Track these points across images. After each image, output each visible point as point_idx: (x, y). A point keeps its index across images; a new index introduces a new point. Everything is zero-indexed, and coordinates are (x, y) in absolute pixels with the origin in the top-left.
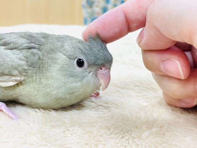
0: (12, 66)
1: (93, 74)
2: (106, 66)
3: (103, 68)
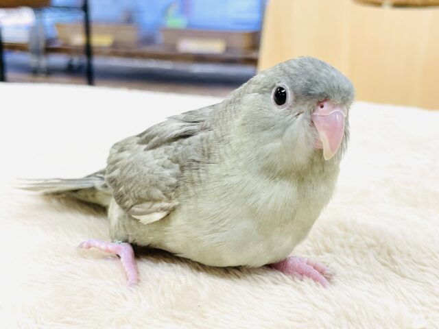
1: (304, 118)
2: (332, 100)
3: (325, 104)
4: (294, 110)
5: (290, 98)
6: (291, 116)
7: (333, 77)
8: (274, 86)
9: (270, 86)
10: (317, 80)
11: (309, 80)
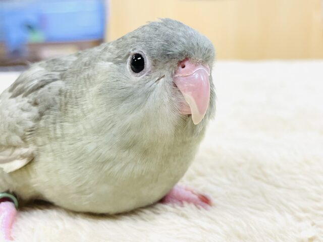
2: (192, 58)
3: (187, 64)
4: (153, 75)
5: (148, 63)
6: (151, 82)
7: (191, 36)
8: (128, 55)
9: (125, 56)
10: (175, 40)
11: (167, 41)
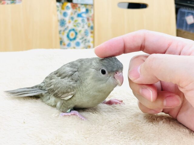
0: (66, 87)
1: (112, 77)
6: (108, 77)
9: (99, 69)
